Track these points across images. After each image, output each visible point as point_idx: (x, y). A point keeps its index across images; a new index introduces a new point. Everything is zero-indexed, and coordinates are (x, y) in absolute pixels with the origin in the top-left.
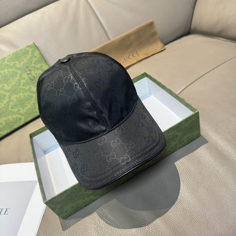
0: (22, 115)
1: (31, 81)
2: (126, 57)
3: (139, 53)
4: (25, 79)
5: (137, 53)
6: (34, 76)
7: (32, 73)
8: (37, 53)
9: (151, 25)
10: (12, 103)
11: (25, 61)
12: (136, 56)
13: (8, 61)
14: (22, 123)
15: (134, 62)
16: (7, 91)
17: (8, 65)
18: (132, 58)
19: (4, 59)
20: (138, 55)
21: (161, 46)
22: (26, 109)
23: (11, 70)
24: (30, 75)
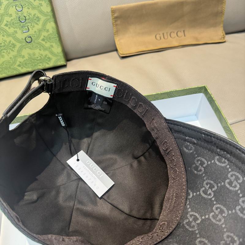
1: (19, 22)
2: (167, 33)
3: (186, 33)
4: (11, 15)
5: (184, 31)
6: (25, 17)
7: (23, 11)
12: (181, 37)
15: (176, 44)
18: (175, 37)
20: (185, 36)
21: (222, 34)
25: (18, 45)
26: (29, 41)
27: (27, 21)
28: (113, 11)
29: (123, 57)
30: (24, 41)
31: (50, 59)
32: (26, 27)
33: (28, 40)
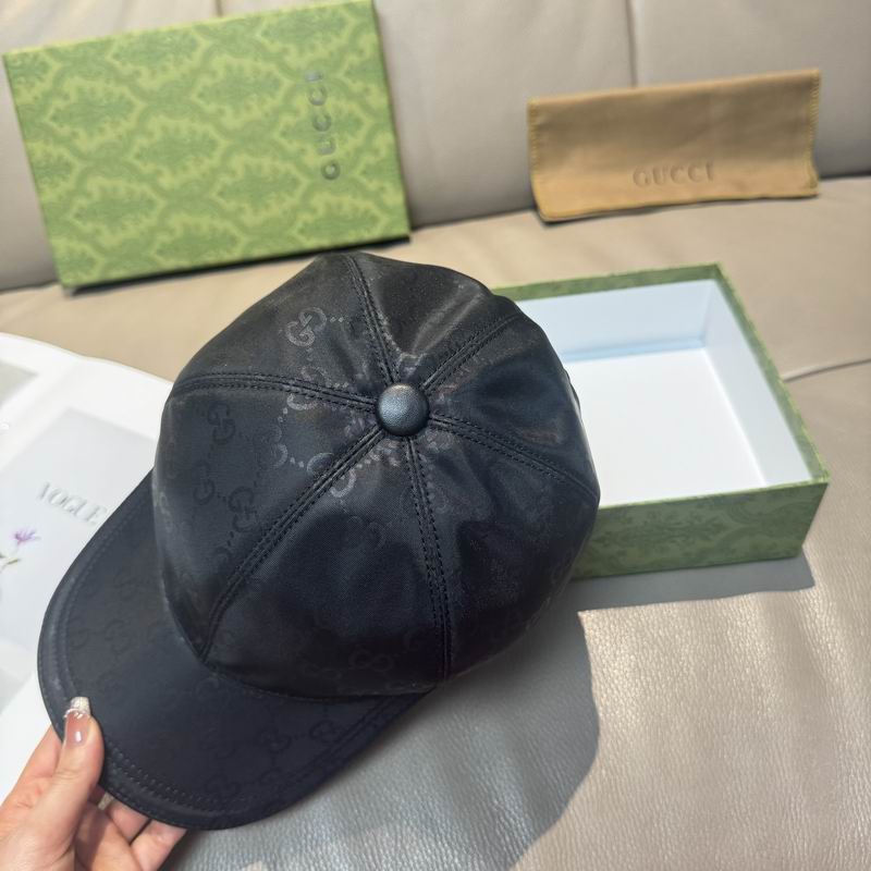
0: (244, 228)
1: (313, 128)
2: (665, 169)
4: (297, 113)
6: (327, 117)
7: (326, 104)
8: (368, 41)
9: (805, 88)
10: (226, 179)
11: (322, 51)
12: (700, 180)
13: (266, 34)
14: (236, 254)
16: (226, 133)
17: (260, 47)
18: (684, 181)
19: (256, 21)
20: (710, 177)
21: (808, 178)
22: (263, 215)
23: (264, 67)
24: (317, 108)
25: (305, 182)
26: (332, 174)
27: (332, 127)
28: (534, 112)
29: (552, 224)
30: (319, 173)
31: (374, 220)
32: (328, 143)
33: (330, 170)
